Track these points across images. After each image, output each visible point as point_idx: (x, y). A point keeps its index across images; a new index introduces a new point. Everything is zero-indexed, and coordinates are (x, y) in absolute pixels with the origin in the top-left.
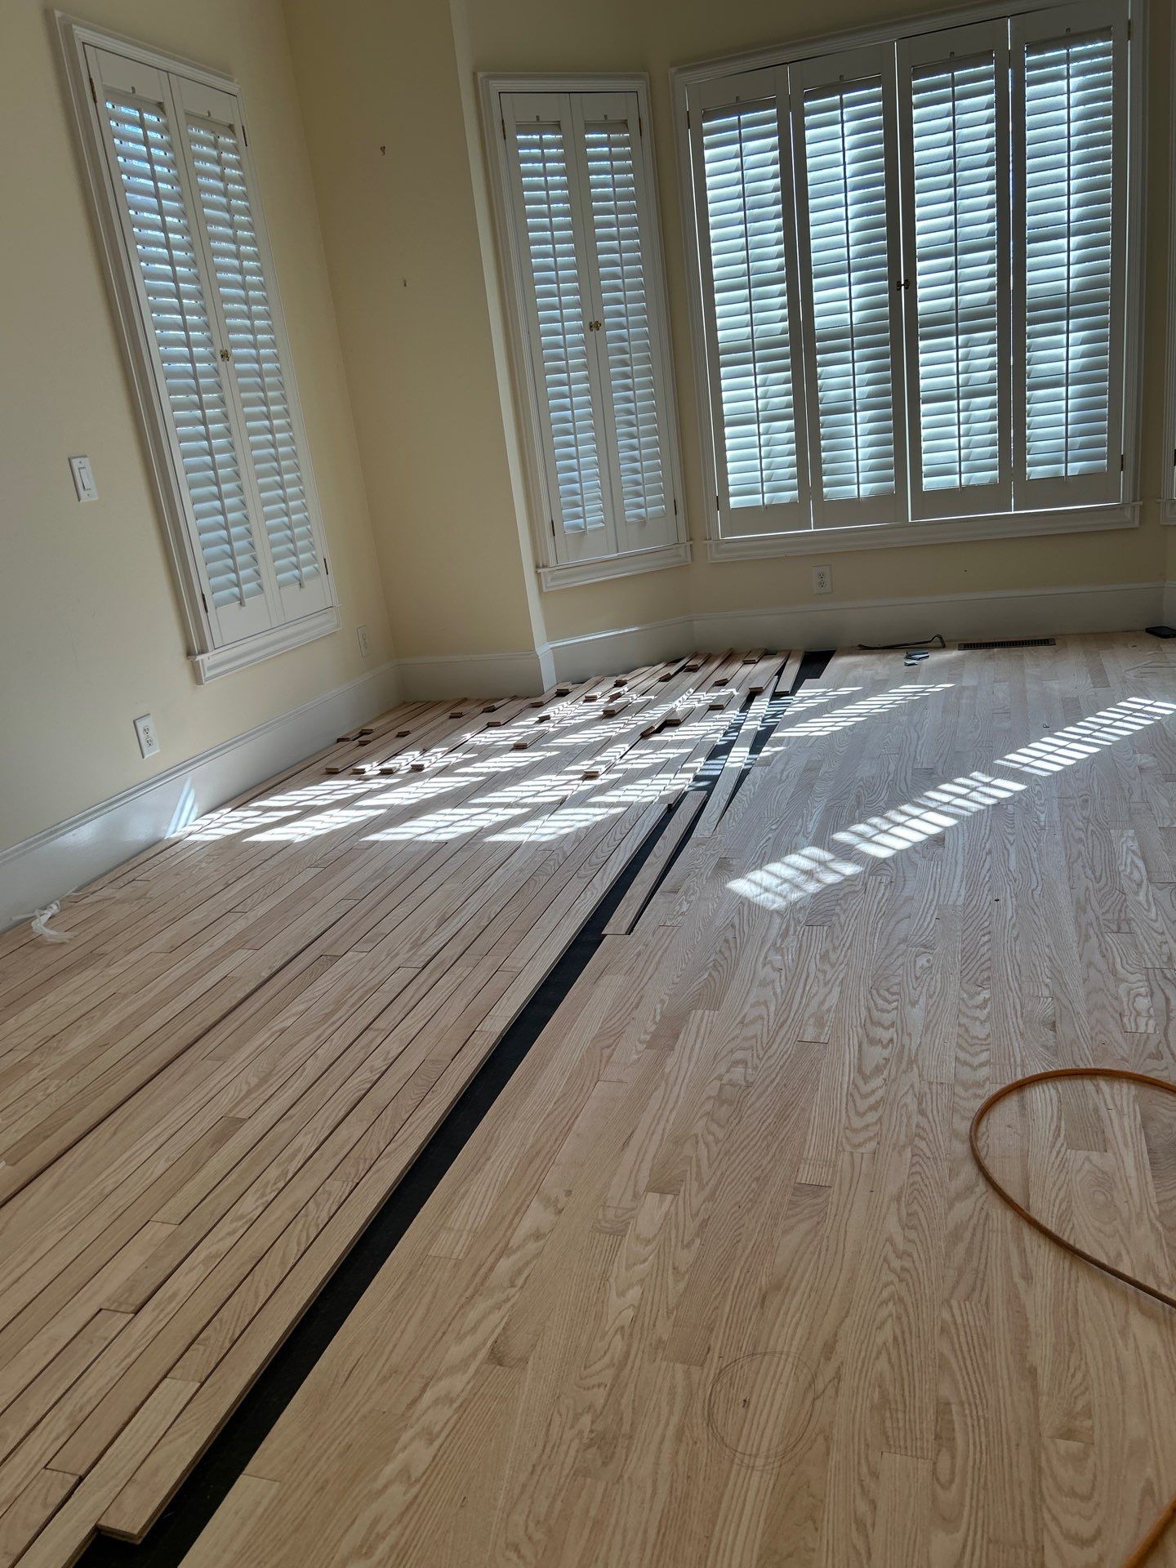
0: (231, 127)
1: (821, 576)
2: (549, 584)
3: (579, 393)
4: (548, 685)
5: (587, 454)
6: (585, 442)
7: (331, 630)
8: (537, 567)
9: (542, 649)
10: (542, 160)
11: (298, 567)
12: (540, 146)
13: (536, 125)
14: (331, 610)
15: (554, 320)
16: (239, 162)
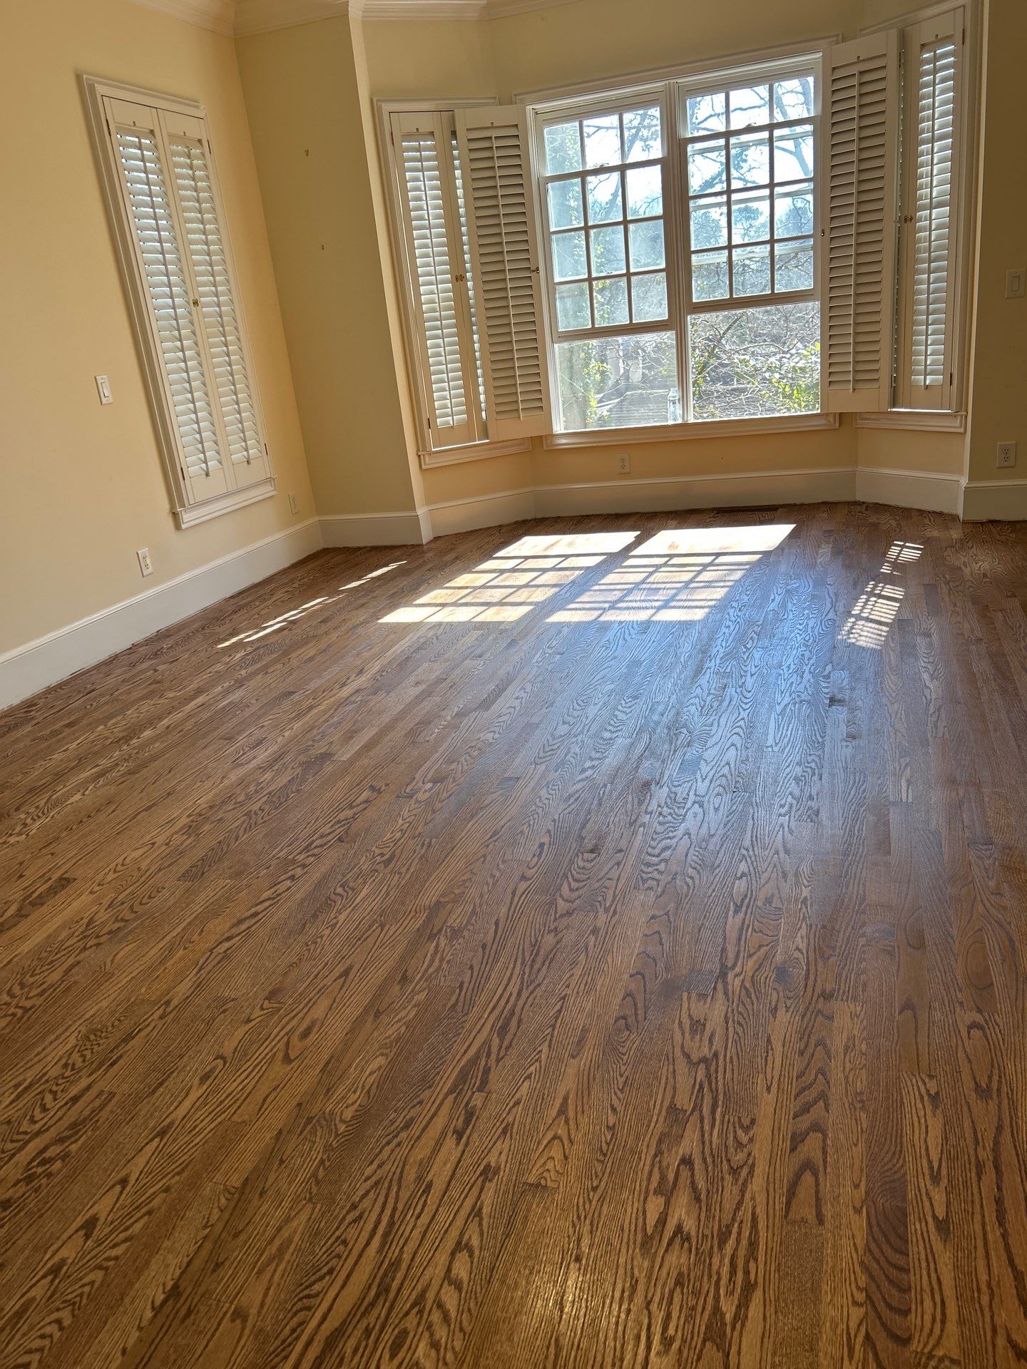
0: (200, 141)
1: (623, 460)
2: (429, 462)
3: (449, 327)
4: (426, 535)
5: (454, 370)
6: (453, 362)
7: (270, 494)
8: (418, 450)
9: (421, 511)
10: (420, 160)
11: (247, 450)
12: (418, 150)
13: (416, 135)
14: (269, 480)
15: (429, 274)
16: (205, 166)
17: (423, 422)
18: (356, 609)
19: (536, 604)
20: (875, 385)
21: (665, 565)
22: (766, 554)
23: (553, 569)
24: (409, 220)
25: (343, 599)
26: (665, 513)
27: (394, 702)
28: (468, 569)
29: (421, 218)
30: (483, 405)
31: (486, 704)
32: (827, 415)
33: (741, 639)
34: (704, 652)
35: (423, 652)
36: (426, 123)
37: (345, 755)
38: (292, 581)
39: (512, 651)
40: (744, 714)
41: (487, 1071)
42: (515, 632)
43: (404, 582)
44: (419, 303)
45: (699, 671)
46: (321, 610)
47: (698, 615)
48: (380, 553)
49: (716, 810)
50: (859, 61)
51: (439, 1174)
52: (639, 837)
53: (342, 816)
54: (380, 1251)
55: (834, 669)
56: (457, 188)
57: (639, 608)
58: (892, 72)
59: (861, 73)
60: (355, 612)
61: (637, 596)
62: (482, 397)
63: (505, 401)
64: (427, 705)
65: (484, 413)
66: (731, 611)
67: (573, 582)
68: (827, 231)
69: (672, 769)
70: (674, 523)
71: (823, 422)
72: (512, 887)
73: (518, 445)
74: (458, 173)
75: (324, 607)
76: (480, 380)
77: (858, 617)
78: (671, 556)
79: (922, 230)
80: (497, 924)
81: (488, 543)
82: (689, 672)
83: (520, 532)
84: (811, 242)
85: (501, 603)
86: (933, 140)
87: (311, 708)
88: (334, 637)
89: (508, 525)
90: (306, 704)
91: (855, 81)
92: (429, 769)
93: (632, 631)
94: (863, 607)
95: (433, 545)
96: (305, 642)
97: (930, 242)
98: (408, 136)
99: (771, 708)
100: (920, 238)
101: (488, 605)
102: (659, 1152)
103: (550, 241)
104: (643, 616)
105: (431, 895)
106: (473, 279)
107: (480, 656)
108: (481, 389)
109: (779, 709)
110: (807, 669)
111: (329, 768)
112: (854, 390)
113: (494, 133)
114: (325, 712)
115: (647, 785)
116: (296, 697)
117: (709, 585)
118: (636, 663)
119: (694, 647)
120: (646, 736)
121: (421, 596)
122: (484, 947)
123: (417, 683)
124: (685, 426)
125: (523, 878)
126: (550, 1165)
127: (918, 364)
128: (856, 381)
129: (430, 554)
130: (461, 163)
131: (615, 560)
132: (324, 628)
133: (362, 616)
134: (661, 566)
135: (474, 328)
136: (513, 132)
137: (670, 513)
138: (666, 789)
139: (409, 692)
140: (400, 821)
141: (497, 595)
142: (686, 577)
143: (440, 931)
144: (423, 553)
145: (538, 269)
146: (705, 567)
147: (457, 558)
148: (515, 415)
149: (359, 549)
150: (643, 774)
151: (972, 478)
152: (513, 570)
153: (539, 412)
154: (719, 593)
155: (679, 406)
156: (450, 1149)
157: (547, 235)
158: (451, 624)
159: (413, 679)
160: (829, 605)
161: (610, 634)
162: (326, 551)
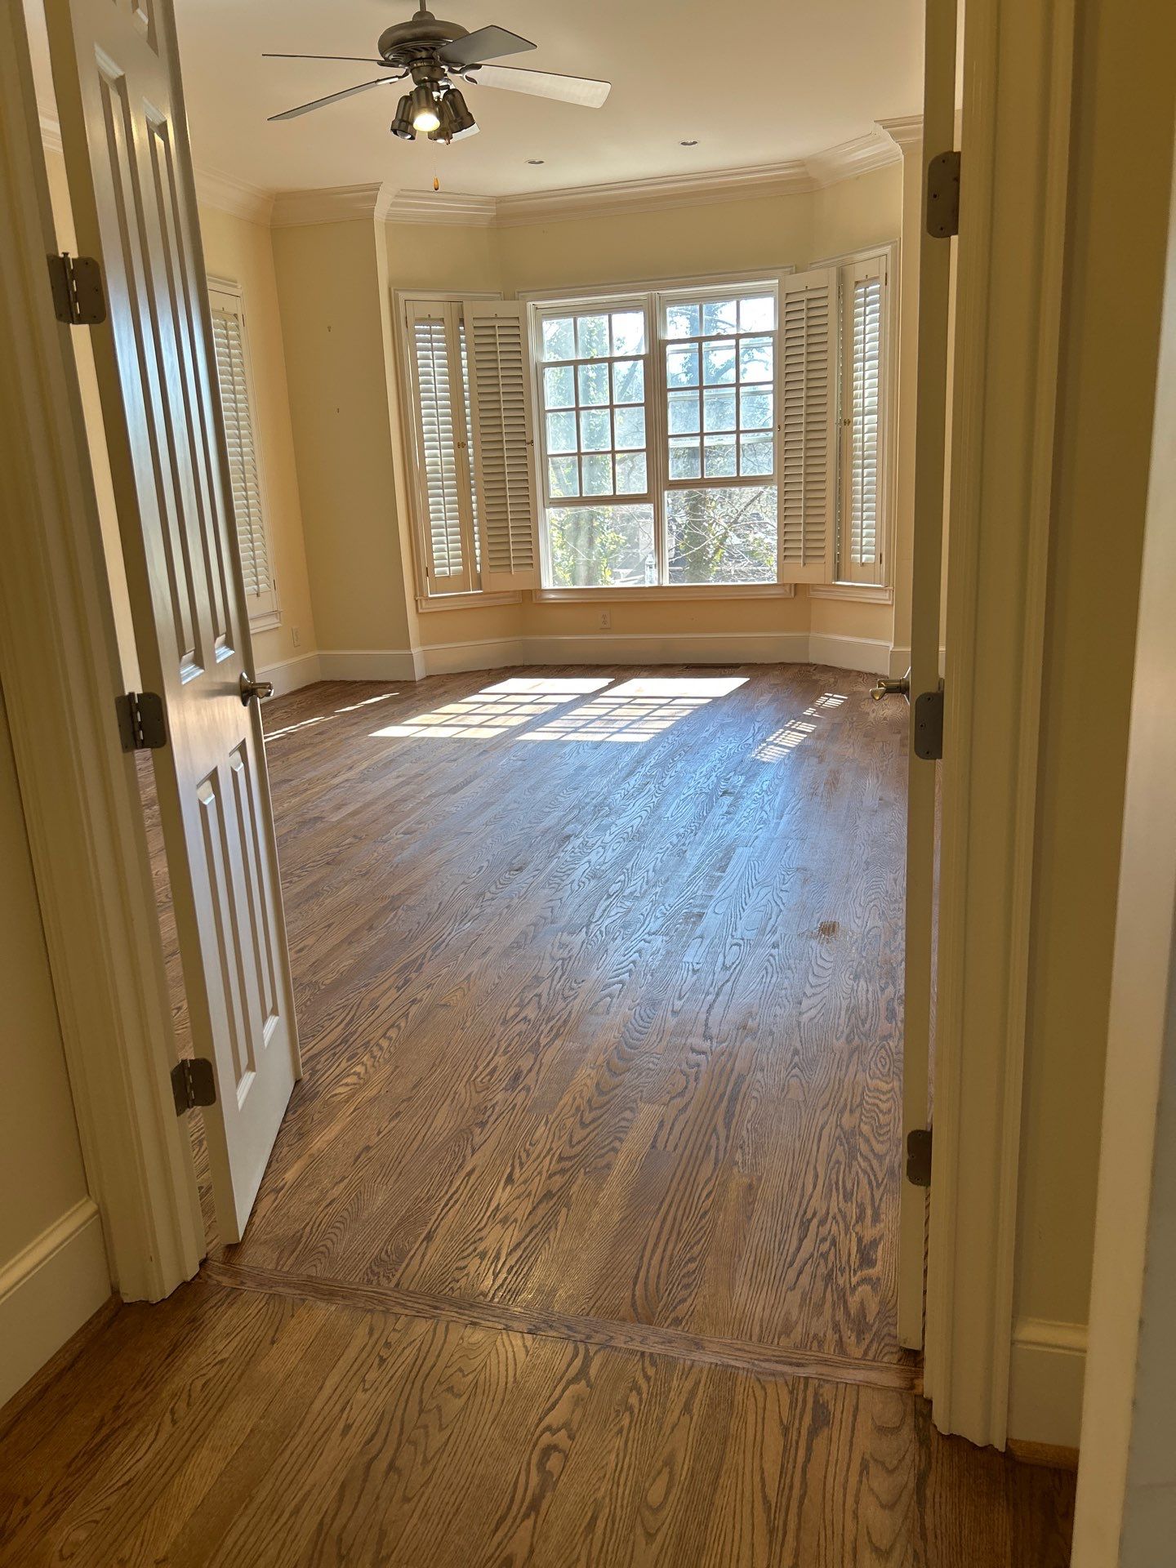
0: (235, 315)
1: (604, 617)
2: (425, 607)
3: (449, 487)
4: (419, 674)
5: (452, 526)
6: (452, 518)
7: (276, 626)
8: (416, 595)
9: (416, 650)
10: (431, 341)
11: (257, 584)
12: (430, 332)
13: (428, 320)
14: (275, 613)
15: (434, 440)
16: (239, 336)
17: (422, 570)
18: (350, 726)
19: (510, 727)
20: (822, 561)
21: (628, 703)
22: (716, 699)
23: (531, 703)
24: (418, 392)
25: (338, 718)
26: (638, 666)
27: (376, 788)
28: (454, 701)
29: (429, 391)
30: (478, 559)
31: (454, 790)
32: (784, 585)
33: (671, 756)
34: (639, 761)
35: (406, 757)
36: (437, 311)
37: (335, 818)
38: (291, 704)
39: (482, 758)
40: (654, 799)
41: (421, 965)
42: (488, 746)
43: (395, 708)
44: (423, 465)
45: (631, 773)
46: (317, 726)
47: (646, 738)
48: (375, 686)
49: (614, 850)
50: (807, 290)
51: (384, 1003)
52: (553, 864)
53: (330, 851)
54: (344, 1029)
55: (735, 774)
56: (462, 367)
57: (596, 732)
58: (833, 300)
59: (809, 300)
60: (348, 728)
61: (598, 724)
62: (478, 552)
63: (499, 556)
64: (406, 790)
65: (478, 567)
66: (671, 737)
67: (545, 713)
68: (783, 427)
69: (591, 828)
70: (646, 673)
71: (782, 591)
72: (455, 886)
73: (511, 597)
74: (464, 354)
75: (322, 724)
76: (476, 536)
77: (771, 743)
78: (635, 698)
79: (857, 432)
80: (440, 904)
81: (476, 682)
82: (623, 773)
83: (507, 675)
84: (771, 434)
85: (480, 726)
86: (864, 360)
87: (307, 790)
88: (329, 744)
89: (496, 670)
90: (302, 788)
91: (803, 306)
92: (402, 827)
93: (586, 747)
94: (777, 737)
95: (425, 682)
96: (303, 747)
97: (863, 443)
98: (421, 321)
99: (677, 796)
100: (856, 439)
101: (469, 726)
102: (523, 991)
103: (545, 418)
104: (598, 738)
105: (395, 890)
106: (474, 447)
107: (455, 760)
108: (477, 544)
109: (682, 797)
110: (714, 774)
111: (320, 825)
112: (804, 564)
113: (497, 324)
114: (318, 793)
115: (568, 837)
116: (293, 783)
117: (662, 718)
118: (583, 767)
119: (632, 759)
120: (576, 812)
121: (409, 719)
122: (429, 914)
123: (398, 777)
124: (660, 588)
125: (464, 883)
126: (454, 998)
127: (855, 543)
128: (806, 556)
129: (421, 689)
130: (467, 347)
131: (584, 699)
132: (320, 738)
133: (354, 731)
134: (624, 704)
135: (473, 490)
136: (515, 323)
137: (646, 666)
138: (581, 840)
139: (390, 781)
140: (376, 854)
141: (477, 720)
142: (643, 712)
143: (399, 907)
144: (416, 687)
145: (532, 442)
146: (661, 706)
147: (446, 692)
148: (507, 569)
149: (355, 682)
150: (568, 830)
151: (895, 645)
152: (495, 703)
153: (529, 568)
154: (666, 724)
155: (655, 572)
156: (393, 993)
157: (542, 413)
158: (432, 739)
159: (395, 774)
160: (750, 735)
161: (567, 749)
162: (323, 683)
